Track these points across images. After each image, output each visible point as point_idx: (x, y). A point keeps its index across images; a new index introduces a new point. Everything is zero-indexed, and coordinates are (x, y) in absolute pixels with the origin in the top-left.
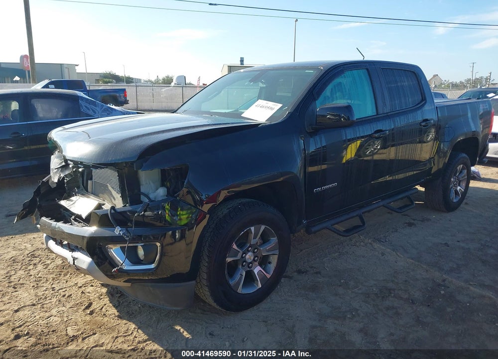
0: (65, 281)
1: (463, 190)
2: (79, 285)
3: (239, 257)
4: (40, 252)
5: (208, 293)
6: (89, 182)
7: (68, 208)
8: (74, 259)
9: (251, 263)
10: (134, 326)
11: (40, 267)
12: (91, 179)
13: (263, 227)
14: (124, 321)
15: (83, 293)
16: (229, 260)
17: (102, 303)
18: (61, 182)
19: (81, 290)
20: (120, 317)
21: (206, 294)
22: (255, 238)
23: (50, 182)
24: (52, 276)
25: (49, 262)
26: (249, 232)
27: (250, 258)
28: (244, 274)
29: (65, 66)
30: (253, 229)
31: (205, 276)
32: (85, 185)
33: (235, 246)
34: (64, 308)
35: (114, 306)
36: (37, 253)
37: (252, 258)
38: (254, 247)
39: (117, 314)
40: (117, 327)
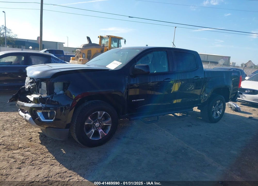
0: (25, 130)
1: (221, 113)
2: (30, 132)
3: (92, 123)
4: (19, 119)
5: (75, 136)
6: (40, 89)
7: (29, 98)
8: (26, 116)
9: (98, 127)
10: (45, 147)
11: (17, 124)
12: (41, 88)
13: (104, 113)
14: (42, 145)
15: (30, 134)
16: (86, 124)
17: (36, 138)
18: (29, 88)
19: (30, 133)
20: (41, 144)
21: (74, 136)
22: (100, 117)
23: (25, 89)
24: (21, 127)
25: (21, 123)
26: (97, 113)
27: (97, 125)
28: (94, 131)
29: (59, 43)
30: (99, 112)
31: (74, 128)
32: (38, 90)
33: (89, 118)
34: (21, 138)
35: (40, 140)
36: (17, 119)
37: (99, 125)
38: (100, 121)
39: (40, 142)
40: (38, 146)
